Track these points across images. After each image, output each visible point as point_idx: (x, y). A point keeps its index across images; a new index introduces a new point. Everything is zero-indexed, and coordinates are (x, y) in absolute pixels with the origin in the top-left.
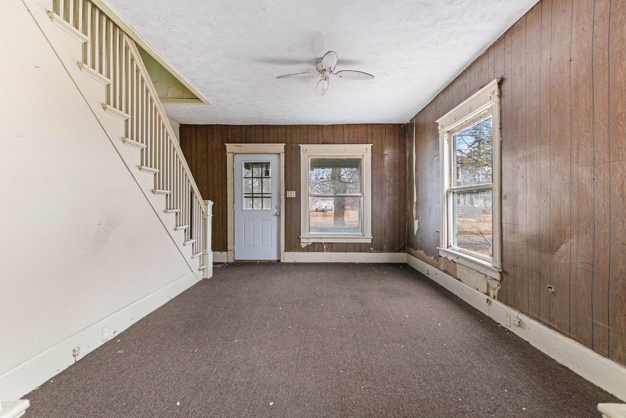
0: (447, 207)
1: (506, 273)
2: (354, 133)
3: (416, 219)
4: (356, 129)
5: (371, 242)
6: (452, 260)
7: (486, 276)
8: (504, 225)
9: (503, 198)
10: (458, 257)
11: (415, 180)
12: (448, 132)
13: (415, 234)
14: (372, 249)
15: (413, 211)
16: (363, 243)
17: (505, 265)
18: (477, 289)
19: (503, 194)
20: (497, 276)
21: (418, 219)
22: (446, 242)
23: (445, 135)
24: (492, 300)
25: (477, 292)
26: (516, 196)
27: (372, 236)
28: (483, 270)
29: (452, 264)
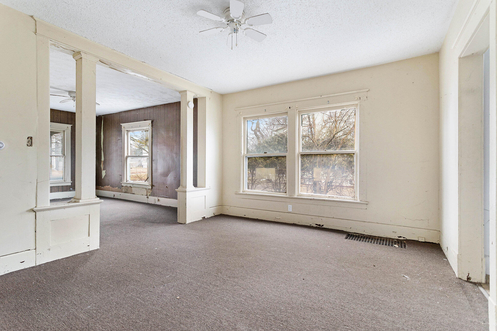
0: (126, 163)
1: (154, 186)
2: (57, 116)
3: (104, 170)
4: (60, 113)
5: (71, 185)
6: (130, 186)
7: (146, 189)
8: (153, 170)
9: (153, 161)
10: (133, 184)
11: (102, 149)
12: (127, 130)
13: (103, 178)
14: (71, 189)
15: (101, 166)
16: (64, 186)
17: (153, 183)
18: (143, 195)
19: (153, 160)
20: (150, 187)
21: (106, 170)
22: (126, 179)
23: (125, 132)
24: (149, 197)
25: (143, 196)
26: (157, 160)
27: (71, 181)
28: (145, 187)
29: (130, 188)
